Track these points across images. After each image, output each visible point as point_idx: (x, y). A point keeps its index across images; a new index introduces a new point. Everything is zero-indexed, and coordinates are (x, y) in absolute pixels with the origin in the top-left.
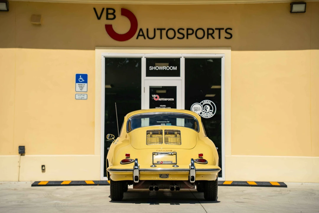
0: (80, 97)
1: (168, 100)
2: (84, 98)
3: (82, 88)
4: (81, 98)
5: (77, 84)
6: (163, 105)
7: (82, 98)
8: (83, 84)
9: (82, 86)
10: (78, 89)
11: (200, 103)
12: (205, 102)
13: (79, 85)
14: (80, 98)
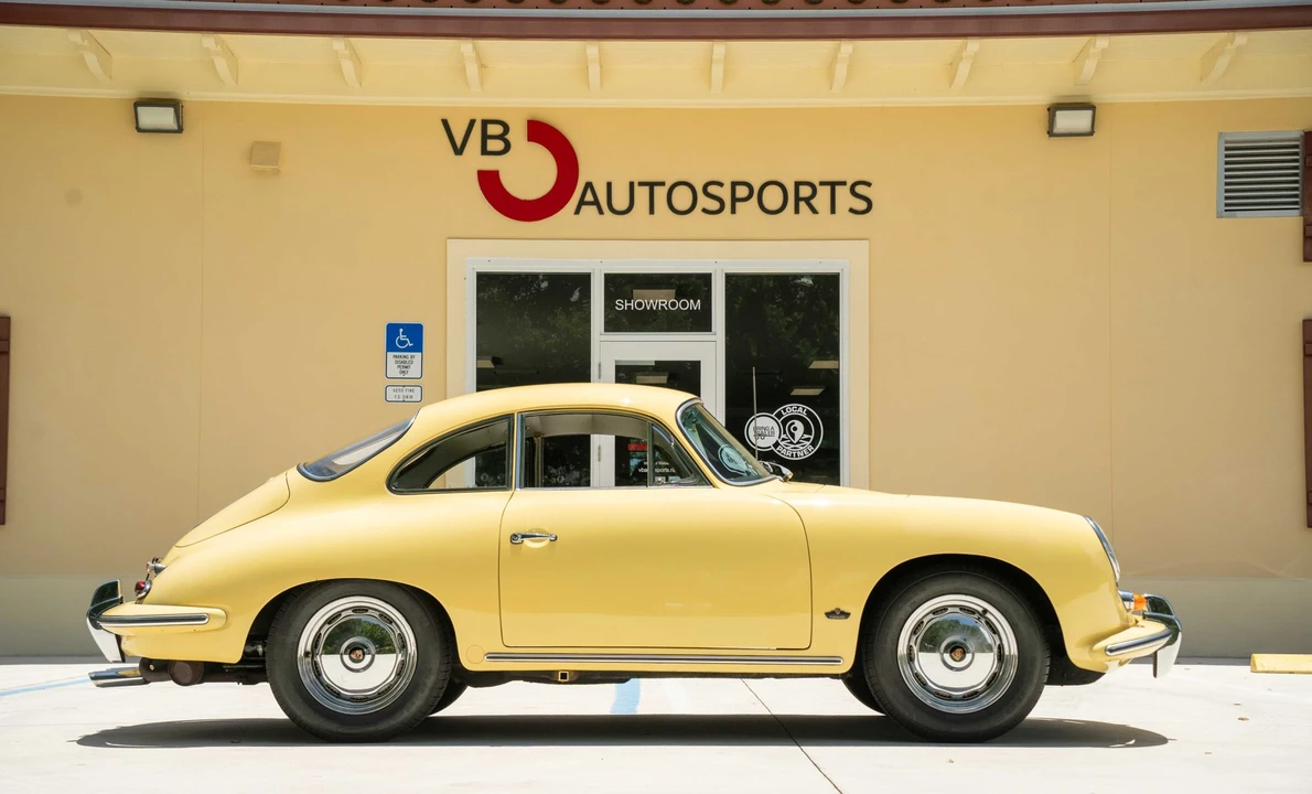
0: (401, 394)
2: (411, 397)
3: (404, 367)
4: (401, 399)
5: (391, 354)
7: (406, 399)
8: (409, 354)
9: (405, 362)
10: (394, 370)
11: (772, 413)
12: (791, 409)
13: (395, 356)
14: (399, 397)
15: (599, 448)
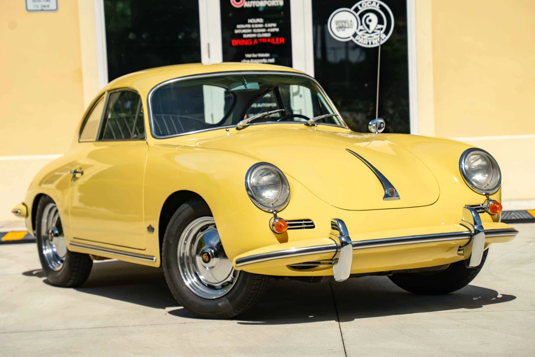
0: (39, 4)
1: (269, 5)
2: (48, 6)
4: (40, 8)
6: (255, 18)
7: (44, 8)
11: (350, 8)
14: (38, 7)
15: (209, 45)
